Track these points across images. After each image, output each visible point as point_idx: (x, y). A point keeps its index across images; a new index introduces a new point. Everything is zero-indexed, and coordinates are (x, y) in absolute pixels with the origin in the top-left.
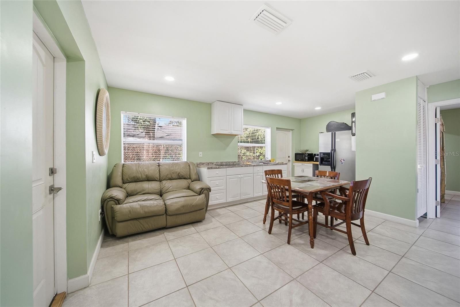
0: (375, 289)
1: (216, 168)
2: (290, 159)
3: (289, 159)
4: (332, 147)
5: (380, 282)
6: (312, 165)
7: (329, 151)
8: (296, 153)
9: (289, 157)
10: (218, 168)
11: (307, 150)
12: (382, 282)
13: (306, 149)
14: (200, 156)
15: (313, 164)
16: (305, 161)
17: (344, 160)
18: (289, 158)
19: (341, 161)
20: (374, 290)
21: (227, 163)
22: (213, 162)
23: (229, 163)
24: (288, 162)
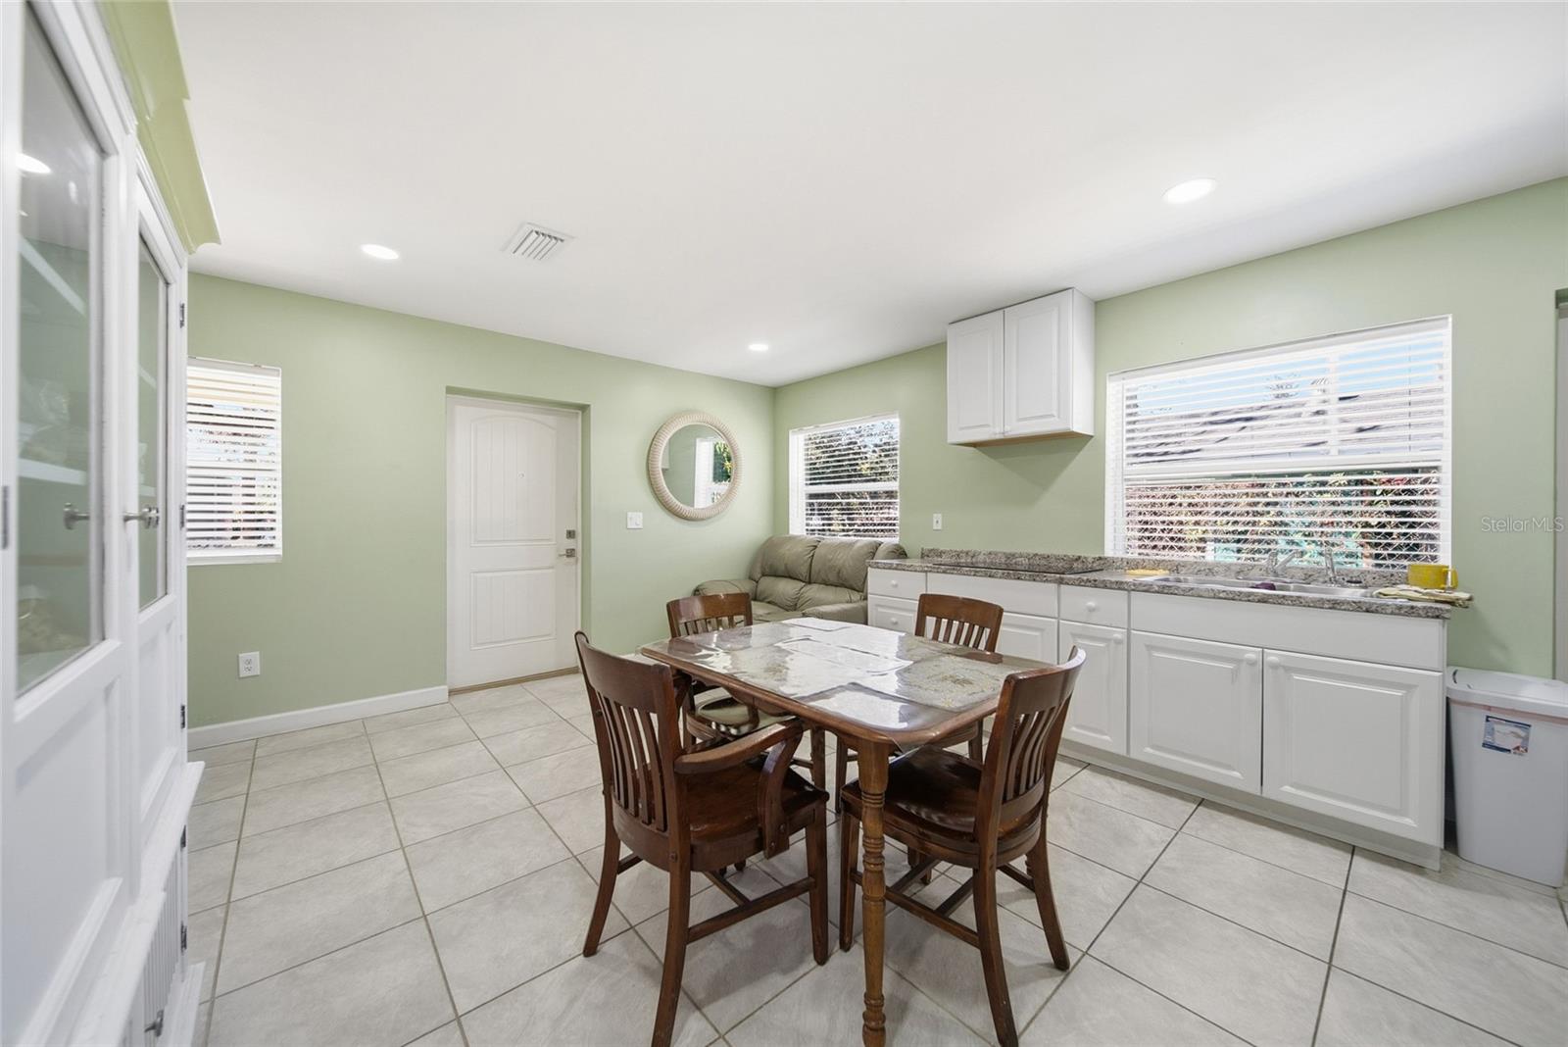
0: (428, 925)
1: (890, 568)
5: (439, 950)
10: (896, 569)
12: (435, 957)
14: (935, 528)
20: (426, 920)
21: (1037, 561)
22: (975, 552)
23: (1043, 562)
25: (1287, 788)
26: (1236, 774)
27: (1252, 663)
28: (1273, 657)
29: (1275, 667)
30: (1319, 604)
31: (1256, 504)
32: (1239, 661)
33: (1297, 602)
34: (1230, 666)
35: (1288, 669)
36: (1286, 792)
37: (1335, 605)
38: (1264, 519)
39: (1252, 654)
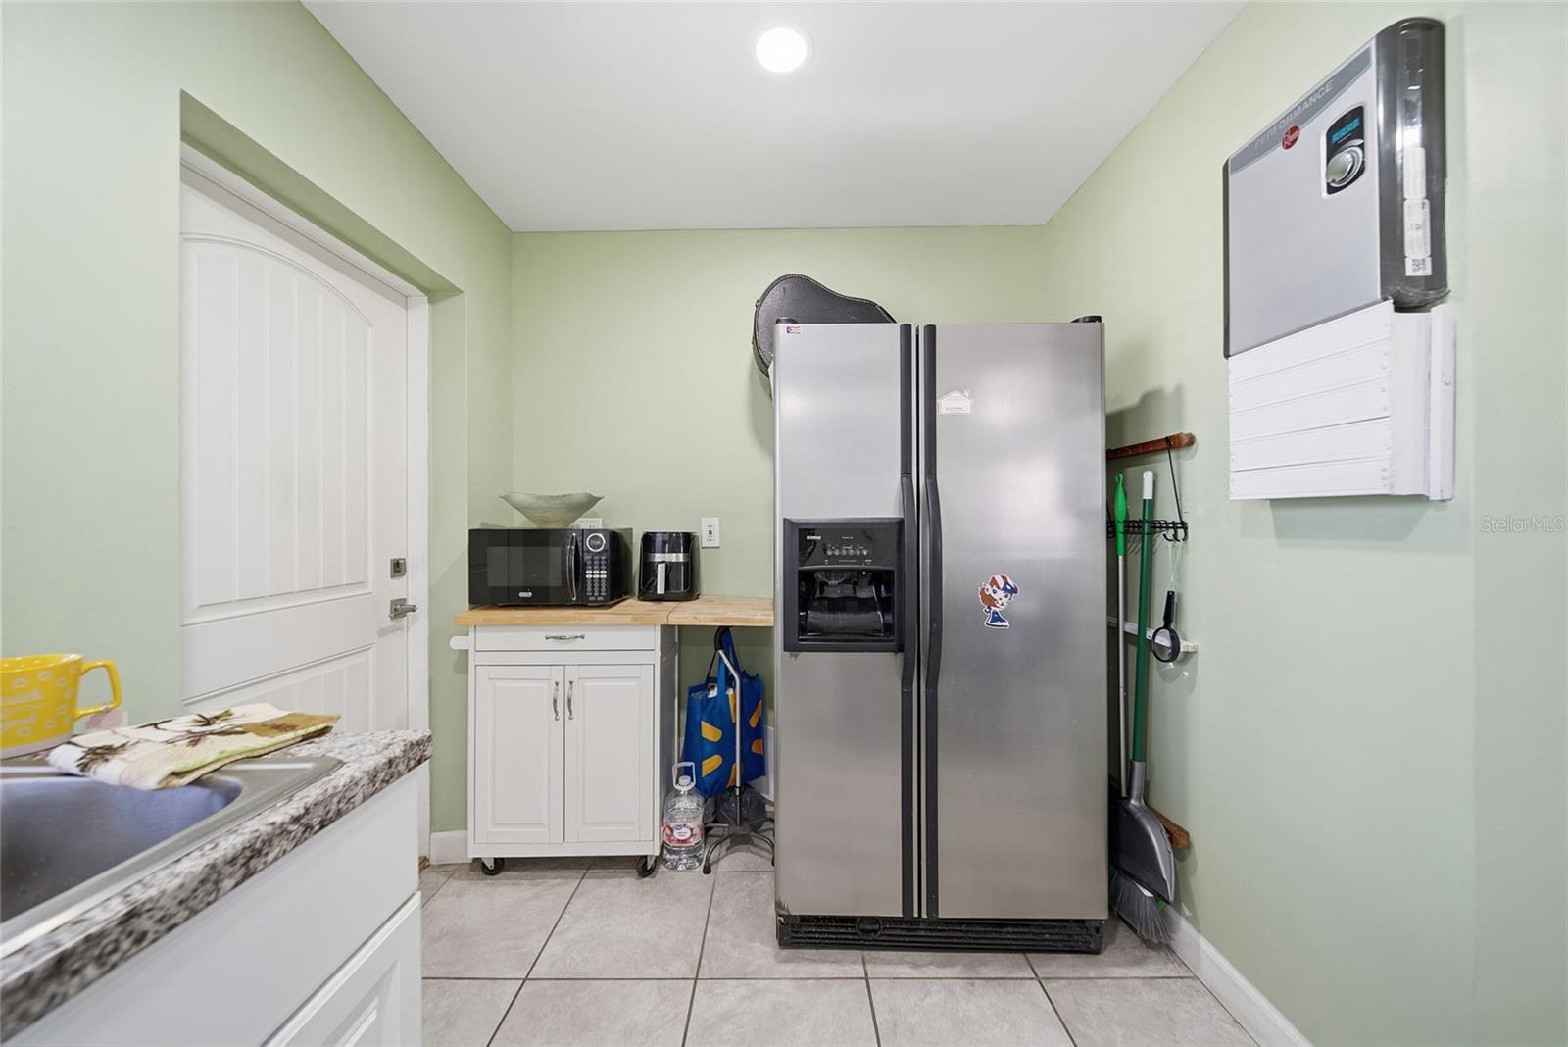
2: (414, 587)
3: (398, 588)
4: (906, 471)
6: (653, 639)
7: (881, 501)
8: (477, 527)
9: (398, 567)
11: (589, 503)
13: (575, 487)
15: (667, 631)
16: (582, 604)
17: (1014, 591)
18: (399, 582)
19: (990, 601)
24: (389, 623)
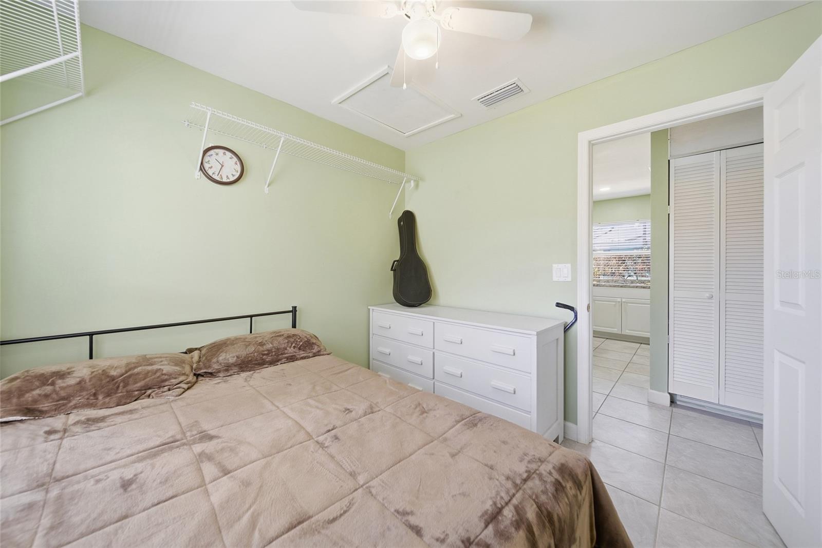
25: (627, 331)
26: (616, 330)
27: (619, 302)
28: (624, 300)
29: (624, 302)
30: (633, 287)
31: (618, 263)
32: (616, 302)
33: (630, 287)
34: (614, 303)
35: (627, 303)
36: (627, 332)
37: (637, 287)
38: (621, 267)
39: (619, 300)
